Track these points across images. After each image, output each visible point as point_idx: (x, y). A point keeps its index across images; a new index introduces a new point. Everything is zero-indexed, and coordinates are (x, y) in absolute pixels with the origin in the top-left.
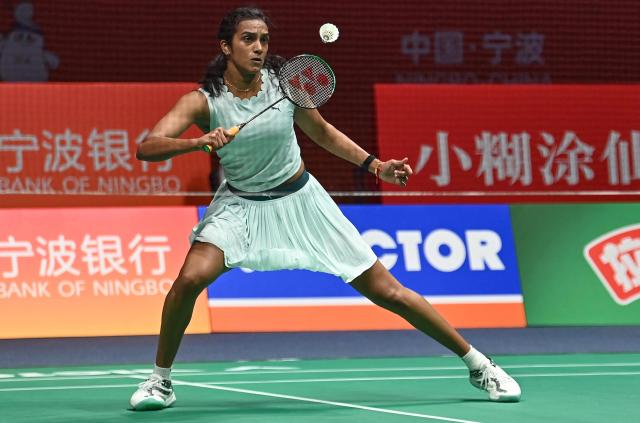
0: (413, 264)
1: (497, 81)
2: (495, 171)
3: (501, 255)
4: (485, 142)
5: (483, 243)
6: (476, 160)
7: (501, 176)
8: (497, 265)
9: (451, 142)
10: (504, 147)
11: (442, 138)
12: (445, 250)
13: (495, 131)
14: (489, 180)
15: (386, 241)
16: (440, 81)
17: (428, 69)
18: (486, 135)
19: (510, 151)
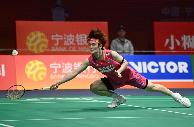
0: (163, 71)
1: (189, 21)
2: (187, 46)
3: (188, 69)
4: (184, 38)
5: (183, 65)
6: (182, 43)
7: (189, 47)
8: (186, 71)
9: (175, 38)
10: (189, 39)
11: (172, 37)
12: (172, 67)
13: (187, 35)
14: (185, 48)
15: (155, 64)
16: (173, 21)
17: (170, 18)
18: (184, 36)
19: (191, 40)
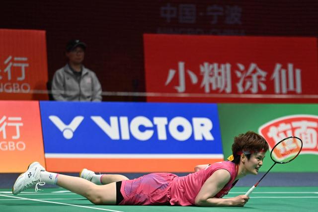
0: (162, 136)
1: (215, 34)
2: (211, 85)
3: (212, 132)
4: (205, 68)
5: (202, 125)
6: (200, 78)
7: (214, 88)
8: (209, 137)
9: (186, 68)
10: (216, 71)
11: (181, 65)
12: (180, 129)
13: (211, 62)
14: (207, 90)
15: (146, 122)
16: (182, 33)
17: (176, 26)
18: (206, 64)
19: (220, 74)
